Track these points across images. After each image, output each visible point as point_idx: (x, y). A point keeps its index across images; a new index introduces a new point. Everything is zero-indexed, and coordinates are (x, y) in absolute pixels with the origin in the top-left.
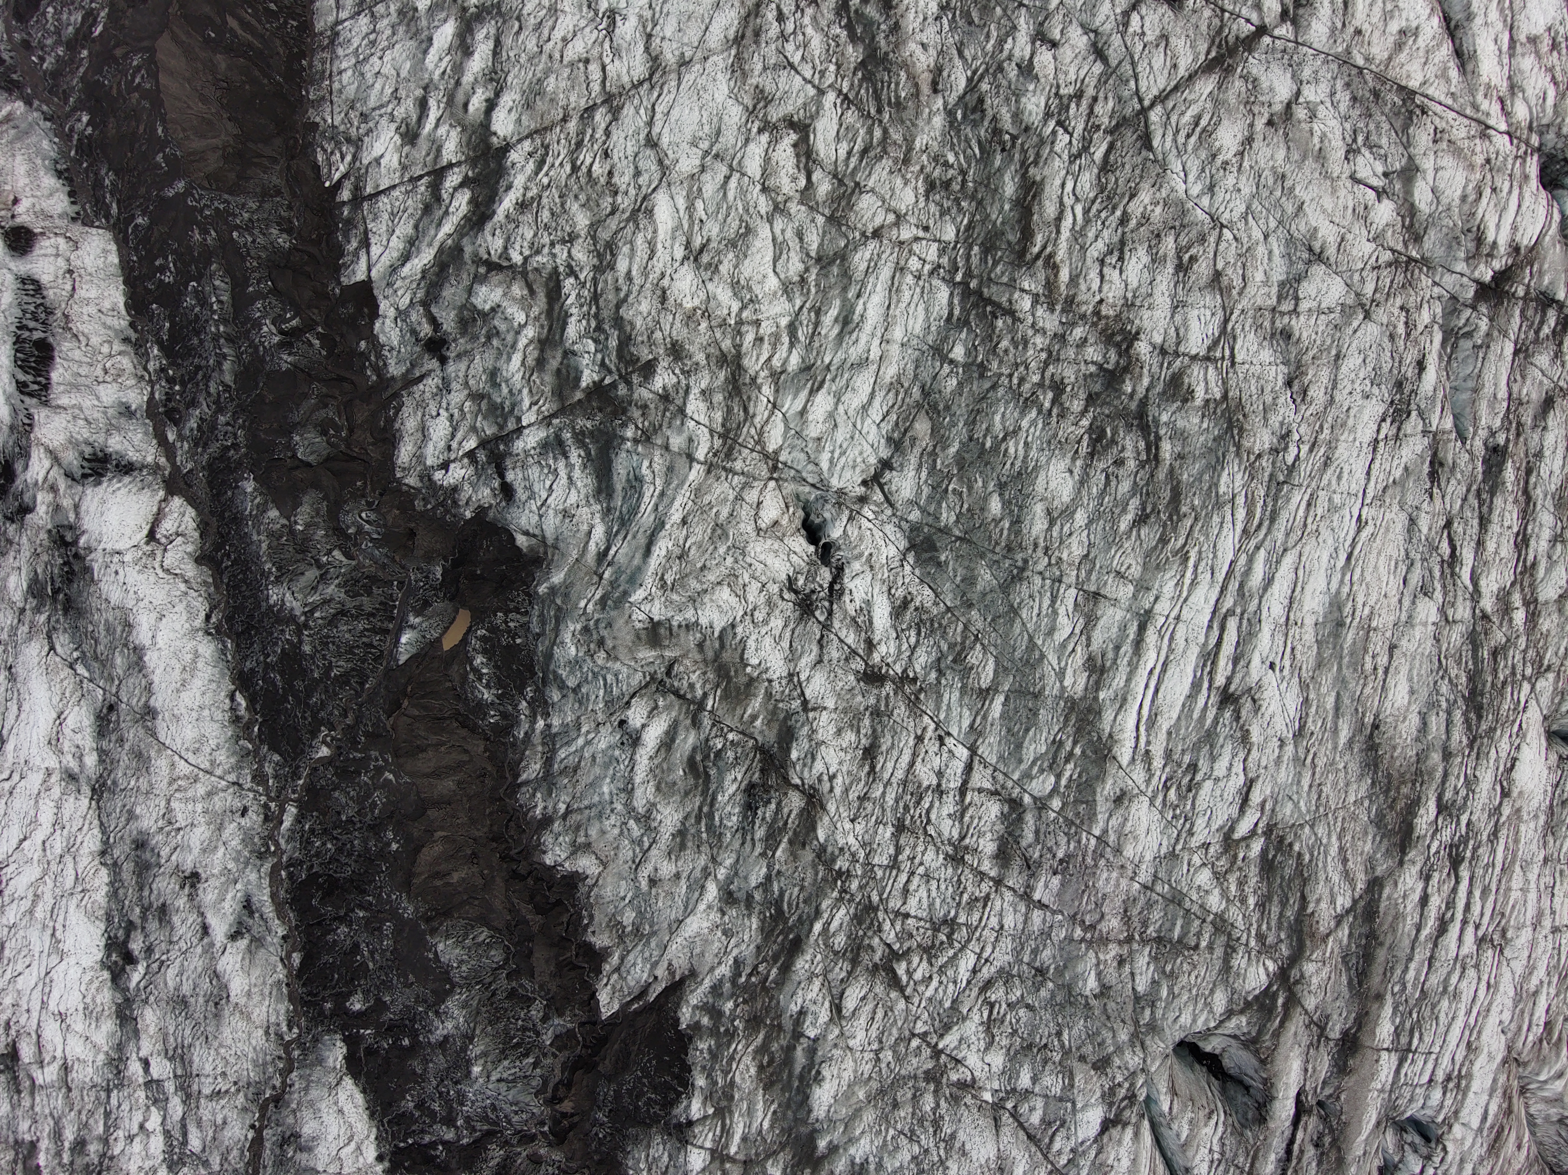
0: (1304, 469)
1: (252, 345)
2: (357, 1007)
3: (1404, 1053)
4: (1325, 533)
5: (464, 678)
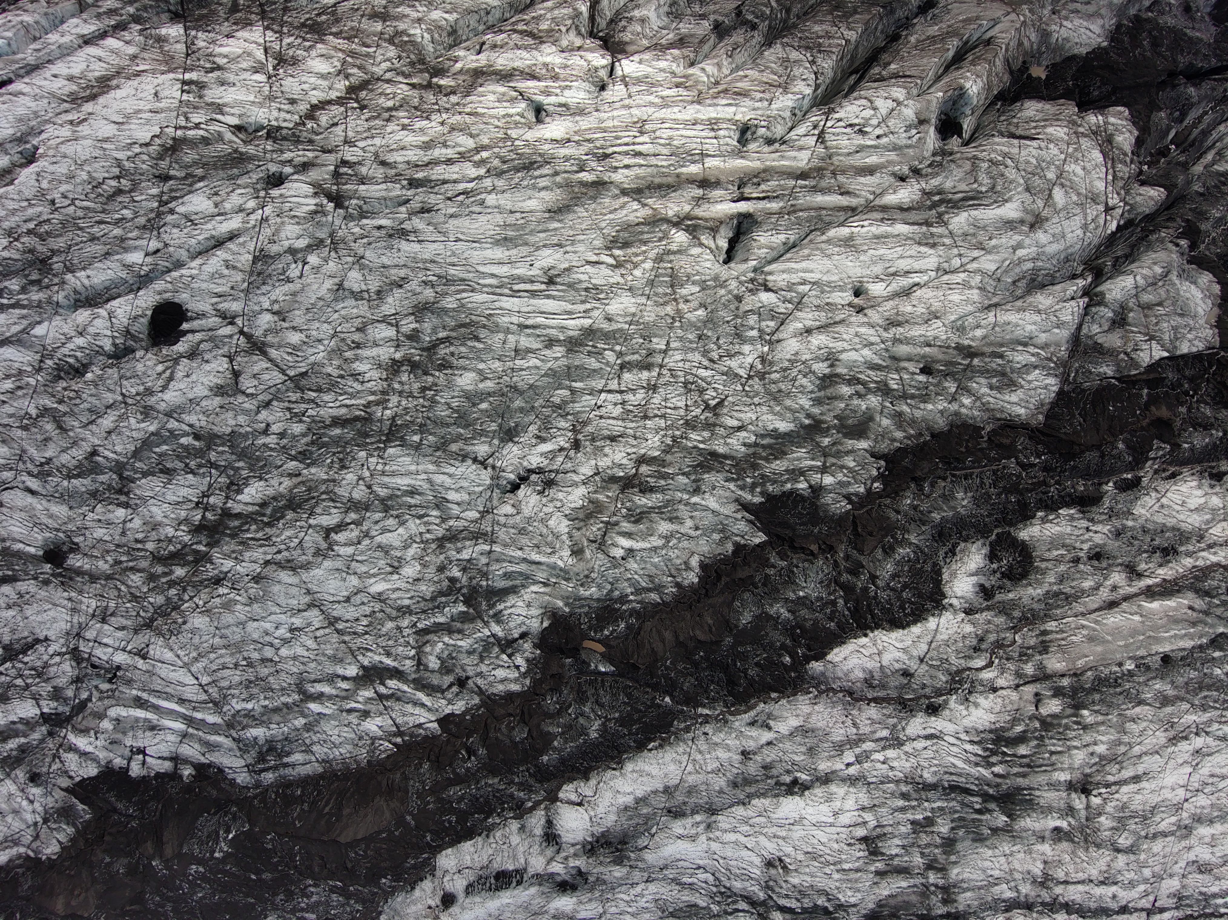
0: (438, 271)
1: (477, 771)
2: (788, 659)
3: (703, 155)
4: (466, 255)
5: (616, 638)
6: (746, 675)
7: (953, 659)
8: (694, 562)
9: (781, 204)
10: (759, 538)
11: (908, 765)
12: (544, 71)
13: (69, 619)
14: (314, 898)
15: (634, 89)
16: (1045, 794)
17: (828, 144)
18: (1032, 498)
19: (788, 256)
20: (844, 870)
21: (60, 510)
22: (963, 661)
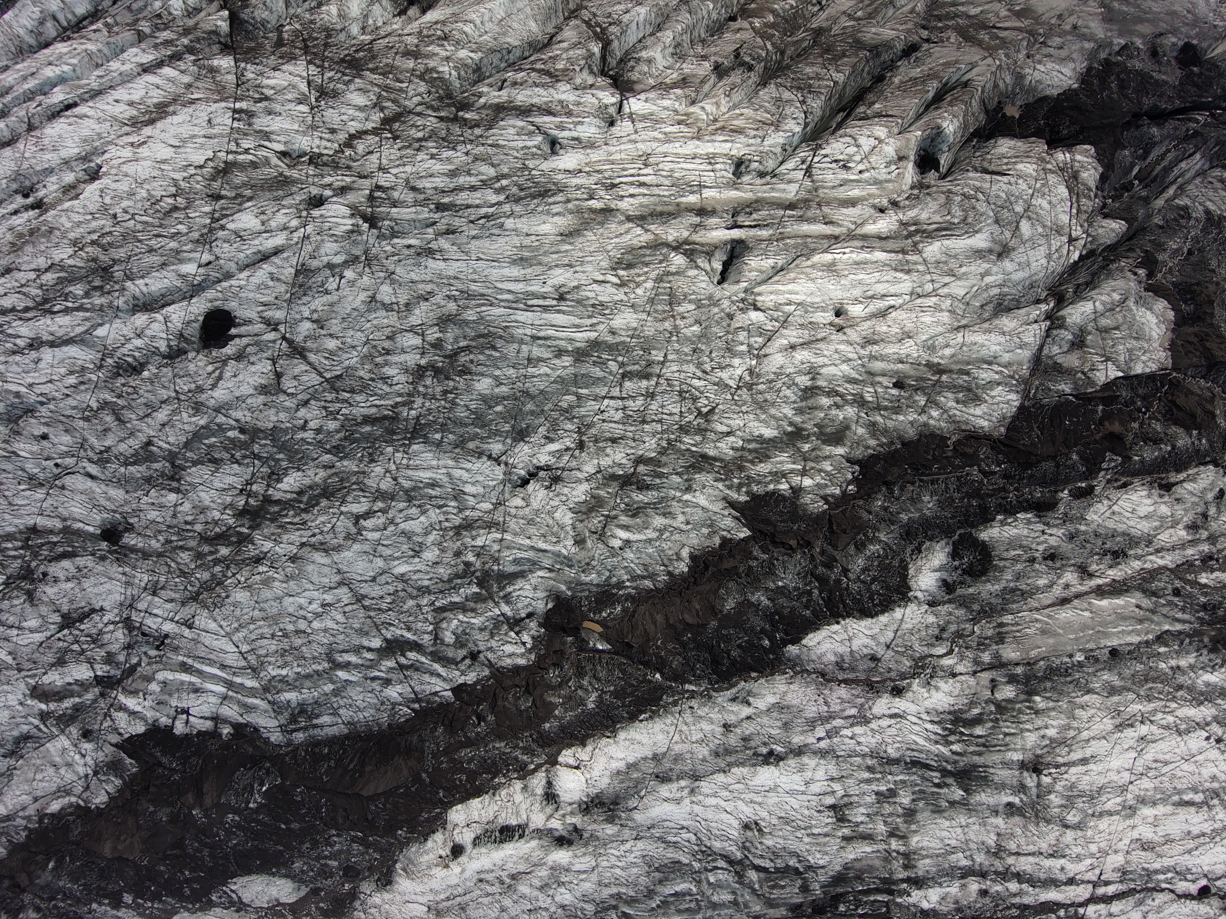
0: (461, 286)
1: (486, 735)
2: (767, 642)
3: (701, 186)
4: (486, 273)
5: (613, 619)
6: (729, 655)
7: (917, 647)
8: (685, 553)
9: (771, 232)
10: (744, 533)
11: (873, 741)
12: (559, 108)
13: (123, 591)
14: (337, 847)
15: (640, 125)
16: (999, 772)
17: (815, 177)
18: (992, 502)
19: (776, 278)
20: (814, 834)
21: (117, 494)
22: (926, 648)
